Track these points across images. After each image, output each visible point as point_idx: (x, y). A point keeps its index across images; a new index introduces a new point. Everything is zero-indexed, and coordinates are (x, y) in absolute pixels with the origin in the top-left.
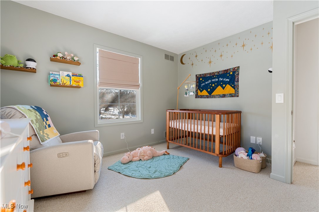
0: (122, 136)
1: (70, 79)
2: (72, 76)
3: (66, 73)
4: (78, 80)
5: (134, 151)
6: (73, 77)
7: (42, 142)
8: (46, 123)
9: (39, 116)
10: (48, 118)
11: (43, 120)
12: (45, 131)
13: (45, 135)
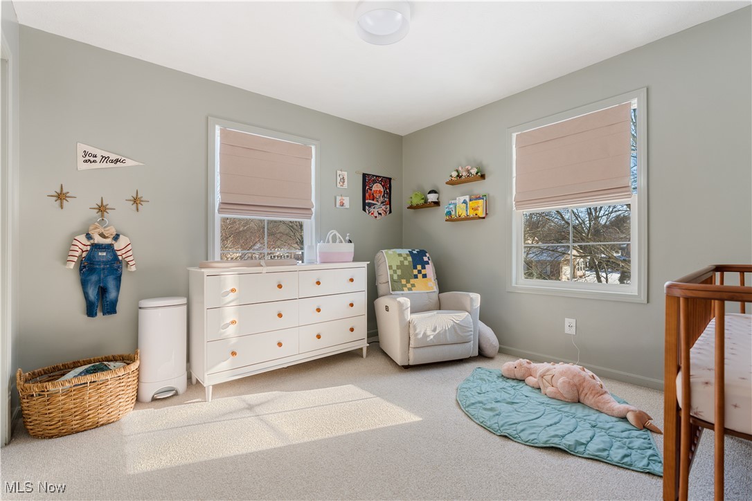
0: (570, 326)
1: (467, 207)
2: (470, 200)
3: (462, 199)
4: (476, 206)
5: (541, 364)
6: (471, 202)
7: (392, 291)
8: (420, 272)
9: (409, 262)
10: (426, 266)
11: (415, 268)
12: (413, 281)
13: (409, 286)
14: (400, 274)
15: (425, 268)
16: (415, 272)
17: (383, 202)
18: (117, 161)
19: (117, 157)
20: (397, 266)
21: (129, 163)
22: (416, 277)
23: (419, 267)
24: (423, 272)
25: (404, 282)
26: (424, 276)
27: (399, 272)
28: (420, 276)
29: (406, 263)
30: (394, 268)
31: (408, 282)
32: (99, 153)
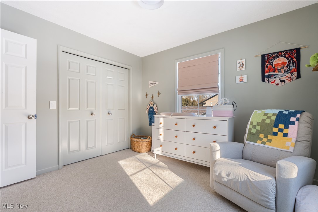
7: (247, 140)
8: (281, 130)
9: (271, 121)
10: (290, 126)
11: (276, 126)
12: (270, 137)
13: (265, 140)
14: (259, 129)
15: (288, 128)
16: (275, 130)
17: (287, 71)
18: (155, 83)
19: (155, 82)
20: (258, 123)
21: (157, 83)
22: (275, 134)
23: (281, 126)
24: (285, 131)
25: (261, 136)
26: (285, 135)
27: (258, 128)
28: (280, 134)
29: (268, 121)
30: (255, 124)
31: (266, 136)
32: (152, 82)
